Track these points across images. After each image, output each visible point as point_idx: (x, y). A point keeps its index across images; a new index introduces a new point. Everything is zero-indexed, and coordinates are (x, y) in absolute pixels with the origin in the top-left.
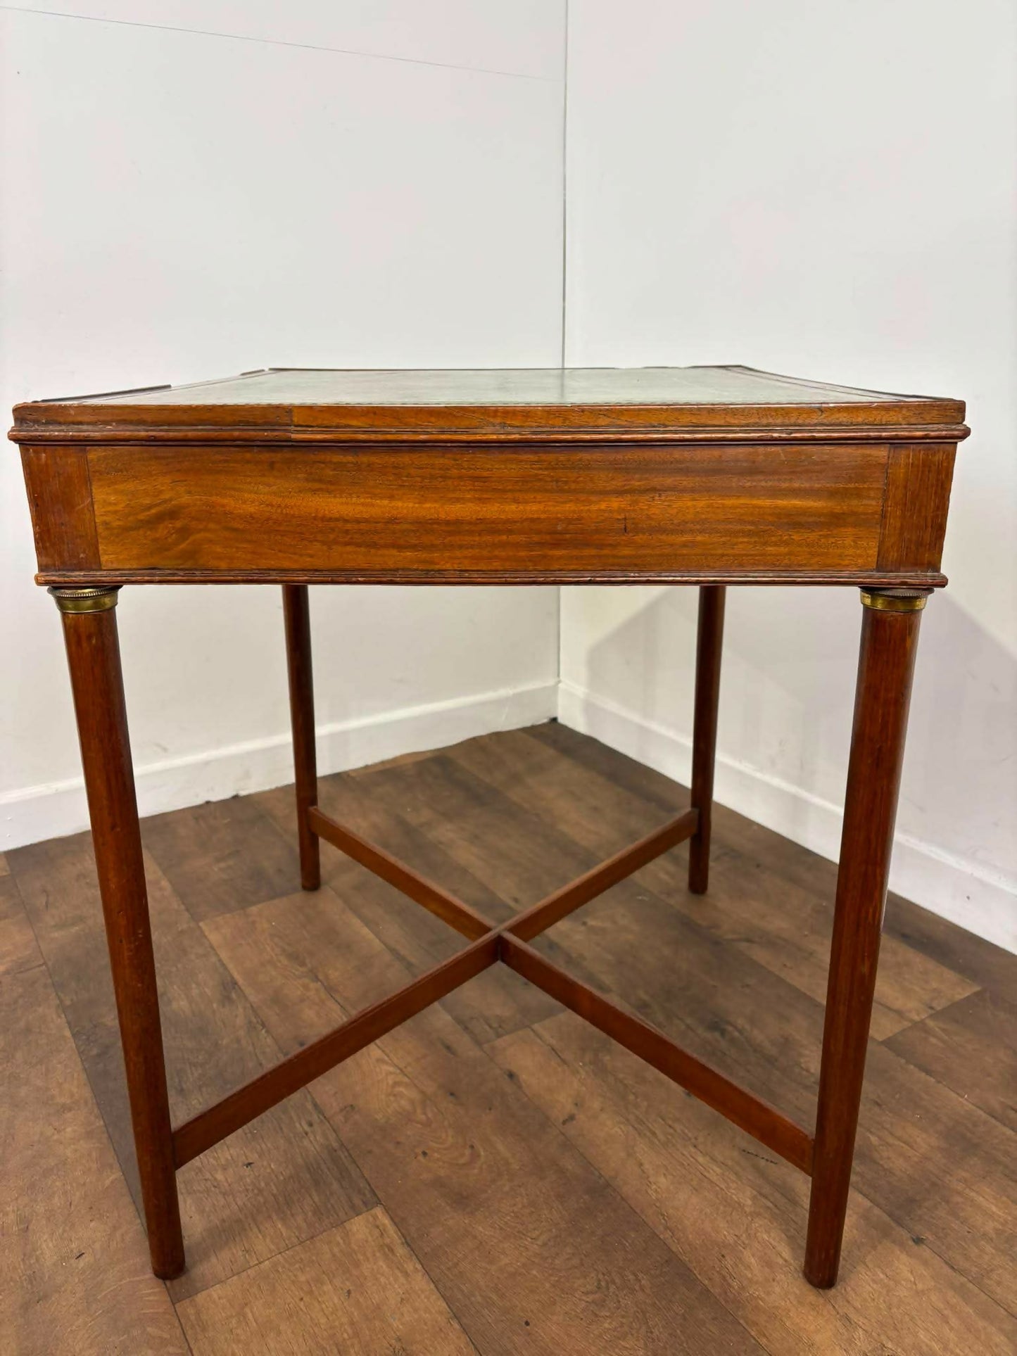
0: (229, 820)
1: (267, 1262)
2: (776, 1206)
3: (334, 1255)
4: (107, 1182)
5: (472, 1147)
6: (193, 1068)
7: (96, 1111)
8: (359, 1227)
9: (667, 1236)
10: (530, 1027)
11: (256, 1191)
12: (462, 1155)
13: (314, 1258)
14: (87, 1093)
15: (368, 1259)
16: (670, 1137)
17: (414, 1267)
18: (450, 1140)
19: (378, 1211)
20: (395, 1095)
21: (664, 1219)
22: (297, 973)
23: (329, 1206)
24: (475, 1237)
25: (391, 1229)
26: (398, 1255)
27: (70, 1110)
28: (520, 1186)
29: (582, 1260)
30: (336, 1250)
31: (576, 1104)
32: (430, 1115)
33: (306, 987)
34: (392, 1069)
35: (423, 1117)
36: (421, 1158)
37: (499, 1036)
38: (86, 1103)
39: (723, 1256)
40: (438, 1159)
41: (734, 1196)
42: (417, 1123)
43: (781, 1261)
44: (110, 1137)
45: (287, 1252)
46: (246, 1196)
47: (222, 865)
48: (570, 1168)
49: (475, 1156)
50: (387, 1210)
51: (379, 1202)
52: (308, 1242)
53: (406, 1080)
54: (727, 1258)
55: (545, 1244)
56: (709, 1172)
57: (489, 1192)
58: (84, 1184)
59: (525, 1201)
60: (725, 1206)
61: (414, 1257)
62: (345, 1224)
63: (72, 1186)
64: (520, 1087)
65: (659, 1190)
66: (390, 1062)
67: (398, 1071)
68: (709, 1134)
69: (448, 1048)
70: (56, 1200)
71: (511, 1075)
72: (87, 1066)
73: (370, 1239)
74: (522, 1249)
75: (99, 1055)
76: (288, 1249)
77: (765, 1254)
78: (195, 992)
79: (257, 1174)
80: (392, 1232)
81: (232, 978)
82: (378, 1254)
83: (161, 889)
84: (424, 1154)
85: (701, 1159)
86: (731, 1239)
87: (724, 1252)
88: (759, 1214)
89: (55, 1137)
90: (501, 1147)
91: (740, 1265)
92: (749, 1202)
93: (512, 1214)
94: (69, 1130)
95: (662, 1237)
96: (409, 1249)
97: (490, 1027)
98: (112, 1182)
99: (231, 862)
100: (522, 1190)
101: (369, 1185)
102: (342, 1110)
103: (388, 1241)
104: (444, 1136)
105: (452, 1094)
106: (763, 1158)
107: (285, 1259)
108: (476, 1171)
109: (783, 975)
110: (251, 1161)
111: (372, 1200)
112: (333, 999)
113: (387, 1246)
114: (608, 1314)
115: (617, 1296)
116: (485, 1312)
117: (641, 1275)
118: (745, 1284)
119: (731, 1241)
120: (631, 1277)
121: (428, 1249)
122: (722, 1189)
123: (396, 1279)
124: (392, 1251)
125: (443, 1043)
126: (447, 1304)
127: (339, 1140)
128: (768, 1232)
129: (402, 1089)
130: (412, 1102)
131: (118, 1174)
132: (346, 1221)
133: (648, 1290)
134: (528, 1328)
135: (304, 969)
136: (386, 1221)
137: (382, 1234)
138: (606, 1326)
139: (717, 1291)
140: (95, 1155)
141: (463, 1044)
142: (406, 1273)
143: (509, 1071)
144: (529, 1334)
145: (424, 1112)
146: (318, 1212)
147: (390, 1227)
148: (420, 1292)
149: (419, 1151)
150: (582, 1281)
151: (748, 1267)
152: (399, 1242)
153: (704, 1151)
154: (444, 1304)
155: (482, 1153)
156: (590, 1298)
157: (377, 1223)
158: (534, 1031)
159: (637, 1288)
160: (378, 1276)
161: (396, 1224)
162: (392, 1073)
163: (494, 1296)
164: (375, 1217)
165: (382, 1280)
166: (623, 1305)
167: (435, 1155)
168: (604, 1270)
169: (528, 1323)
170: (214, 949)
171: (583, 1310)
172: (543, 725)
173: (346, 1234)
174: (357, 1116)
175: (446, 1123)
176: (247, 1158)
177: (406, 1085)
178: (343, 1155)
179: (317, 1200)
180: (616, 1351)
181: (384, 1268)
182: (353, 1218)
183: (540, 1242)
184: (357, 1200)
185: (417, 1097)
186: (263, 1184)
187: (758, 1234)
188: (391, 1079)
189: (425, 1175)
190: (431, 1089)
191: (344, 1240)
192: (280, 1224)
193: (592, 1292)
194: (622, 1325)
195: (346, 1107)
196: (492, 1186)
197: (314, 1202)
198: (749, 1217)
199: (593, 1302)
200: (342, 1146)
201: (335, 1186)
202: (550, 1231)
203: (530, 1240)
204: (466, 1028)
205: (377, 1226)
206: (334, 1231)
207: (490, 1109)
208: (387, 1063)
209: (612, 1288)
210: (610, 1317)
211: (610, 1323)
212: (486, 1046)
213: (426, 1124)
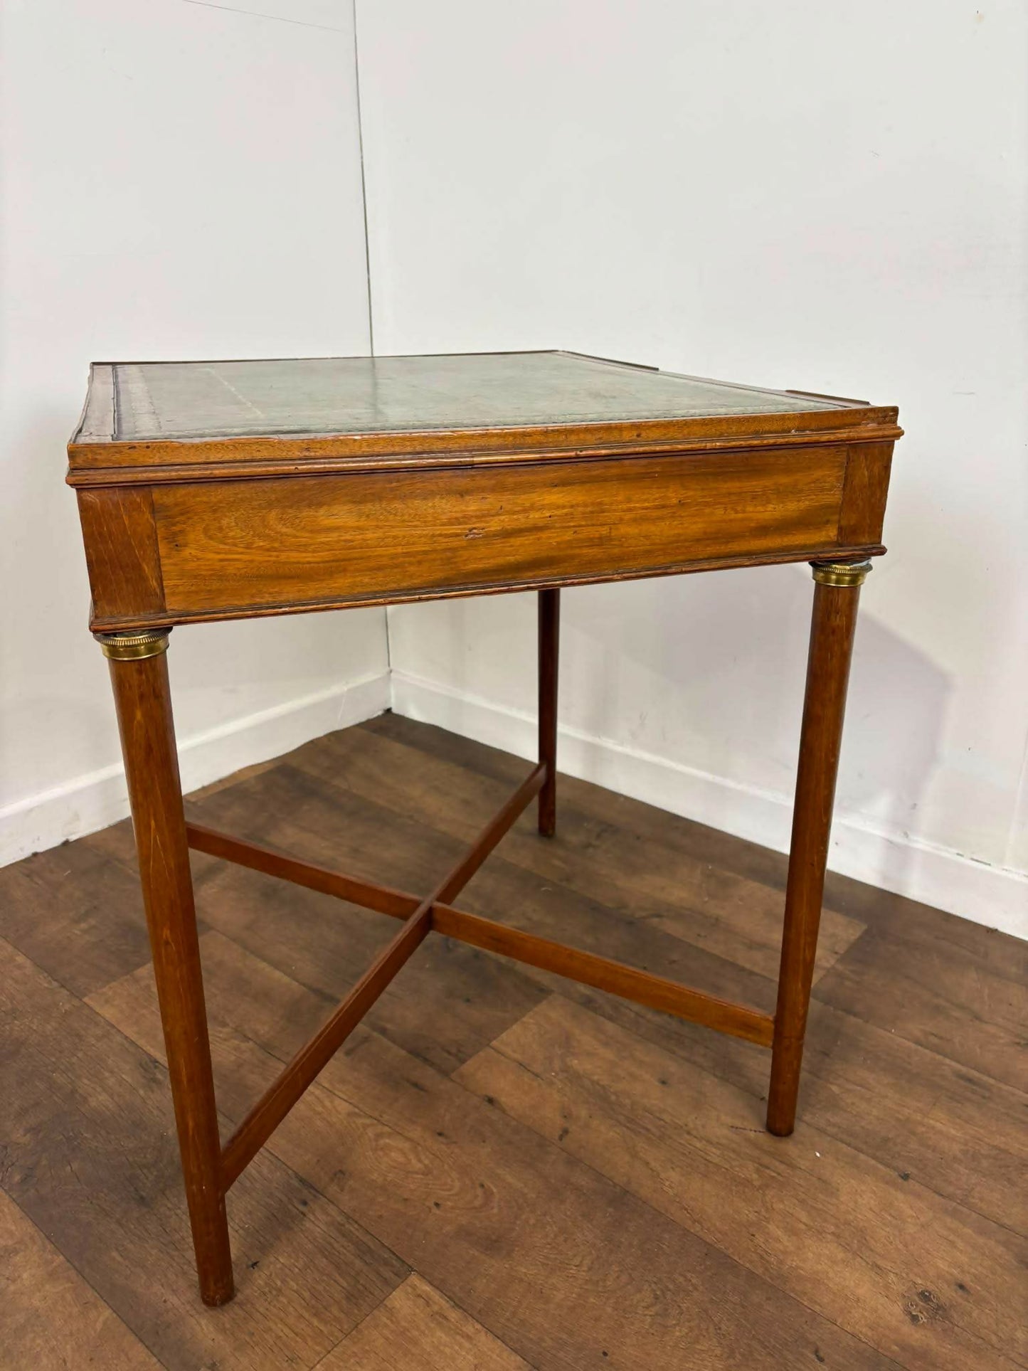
0: (69, 872)
1: (318, 1366)
2: (779, 1174)
3: (387, 1339)
4: (99, 1326)
5: (482, 1186)
6: (145, 1171)
7: (50, 1247)
8: (399, 1299)
9: (698, 1229)
10: (488, 1045)
11: (274, 1293)
12: (476, 1197)
13: (367, 1348)
14: (28, 1228)
15: (423, 1332)
16: (663, 1129)
17: (474, 1327)
18: (457, 1184)
19: (414, 1279)
20: (382, 1149)
21: (688, 1213)
22: (221, 1035)
23: (361, 1287)
24: (521, 1280)
25: (435, 1296)
26: (453, 1320)
27: (16, 1252)
28: (545, 1215)
29: (630, 1275)
30: (386, 1332)
31: (565, 1117)
32: (427, 1162)
33: (237, 1049)
34: (368, 1121)
35: (419, 1166)
36: (435, 1210)
37: (463, 1061)
38: (32, 1238)
39: (753, 1235)
40: (452, 1208)
41: (740, 1174)
42: (417, 1173)
43: (803, 1227)
44: (80, 1272)
45: (335, 1349)
46: (266, 1300)
47: (83, 926)
48: (583, 1183)
49: (488, 1195)
50: (422, 1275)
51: (411, 1269)
52: (354, 1332)
53: (386, 1129)
54: (757, 1236)
55: (590, 1269)
56: (710, 1155)
57: (517, 1228)
58: (71, 1334)
59: (555, 1229)
60: (736, 1186)
61: (470, 1319)
62: (385, 1302)
63: (57, 1340)
64: (504, 1111)
65: (673, 1185)
66: (361, 1113)
67: (376, 1122)
68: (696, 1118)
69: (416, 1085)
70: (45, 1361)
71: (491, 1101)
72: (14, 1196)
73: (417, 1311)
74: (571, 1280)
75: (24, 1180)
76: (336, 1346)
77: (788, 1223)
78: (111, 1081)
79: (268, 1274)
80: (437, 1297)
81: (149, 1055)
82: (432, 1325)
83: (20, 967)
84: (437, 1205)
85: (698, 1145)
86: (753, 1217)
87: (752, 1230)
88: (767, 1186)
89: (12, 1288)
90: (510, 1179)
91: (770, 1240)
92: (755, 1176)
93: (548, 1246)
94: (25, 1276)
95: (692, 1231)
96: (461, 1311)
97: (449, 1053)
98: (105, 1323)
99: (93, 922)
100: (548, 1218)
101: (394, 1254)
102: (332, 1180)
103: (436, 1308)
104: (449, 1180)
105: (440, 1134)
106: (751, 1130)
107: (335, 1357)
108: (495, 1211)
109: (701, 945)
110: (255, 1261)
111: (404, 1270)
112: (274, 1056)
113: (437, 1313)
114: (674, 1322)
115: (675, 1301)
116: (561, 1354)
117: (689, 1275)
118: (781, 1257)
119: (754, 1218)
120: (681, 1279)
121: (481, 1306)
122: (727, 1169)
123: (461, 1345)
124: (445, 1318)
125: (408, 1081)
126: (521, 1357)
127: (342, 1212)
128: (782, 1201)
129: (387, 1141)
130: (401, 1151)
131: (108, 1313)
132: (384, 1300)
133: (701, 1288)
134: (607, 1358)
135: (226, 1030)
136: (427, 1288)
137: (428, 1304)
138: (678, 1334)
139: (760, 1271)
140: (68, 1297)
141: (428, 1076)
142: (469, 1338)
143: (487, 1096)
144: (611, 1364)
145: (420, 1161)
146: (349, 1297)
147: (432, 1293)
148: (489, 1353)
149: (431, 1204)
150: (638, 1296)
151: (778, 1240)
152: (447, 1305)
153: (698, 1136)
154: (519, 1358)
155: (495, 1190)
156: (653, 1311)
157: (419, 1292)
158: (493, 1048)
159: (690, 1288)
160: (442, 1348)
161: (438, 1288)
162: (368, 1126)
163: (564, 1336)
164: (414, 1287)
165: (447, 1350)
166: (684, 1309)
167: (449, 1203)
168: (655, 1280)
169: (605, 1354)
170: (113, 1026)
171: (651, 1326)
172: (378, 718)
173: (391, 1312)
174: (351, 1182)
175: (446, 1167)
176: (249, 1259)
177: (389, 1135)
178: (352, 1228)
179: (345, 1285)
180: (696, 1356)
181: (445, 1338)
182: (391, 1293)
183: (585, 1268)
184: (388, 1274)
185: (406, 1146)
186: (279, 1283)
187: (774, 1206)
188: (370, 1133)
189: (448, 1228)
190: (416, 1133)
191: (391, 1321)
192: (315, 1322)
193: (653, 1305)
194: (691, 1329)
195: (335, 1175)
196: (518, 1222)
197: (343, 1288)
198: (760, 1191)
199: (657, 1314)
200: (348, 1217)
201: (358, 1263)
202: (590, 1253)
203: (575, 1268)
204: (426, 1060)
205: (419, 1296)
206: (375, 1312)
207: (484, 1142)
208: (359, 1116)
209: (669, 1295)
210: (678, 1324)
211: (680, 1331)
212: (454, 1075)
213: (427, 1172)
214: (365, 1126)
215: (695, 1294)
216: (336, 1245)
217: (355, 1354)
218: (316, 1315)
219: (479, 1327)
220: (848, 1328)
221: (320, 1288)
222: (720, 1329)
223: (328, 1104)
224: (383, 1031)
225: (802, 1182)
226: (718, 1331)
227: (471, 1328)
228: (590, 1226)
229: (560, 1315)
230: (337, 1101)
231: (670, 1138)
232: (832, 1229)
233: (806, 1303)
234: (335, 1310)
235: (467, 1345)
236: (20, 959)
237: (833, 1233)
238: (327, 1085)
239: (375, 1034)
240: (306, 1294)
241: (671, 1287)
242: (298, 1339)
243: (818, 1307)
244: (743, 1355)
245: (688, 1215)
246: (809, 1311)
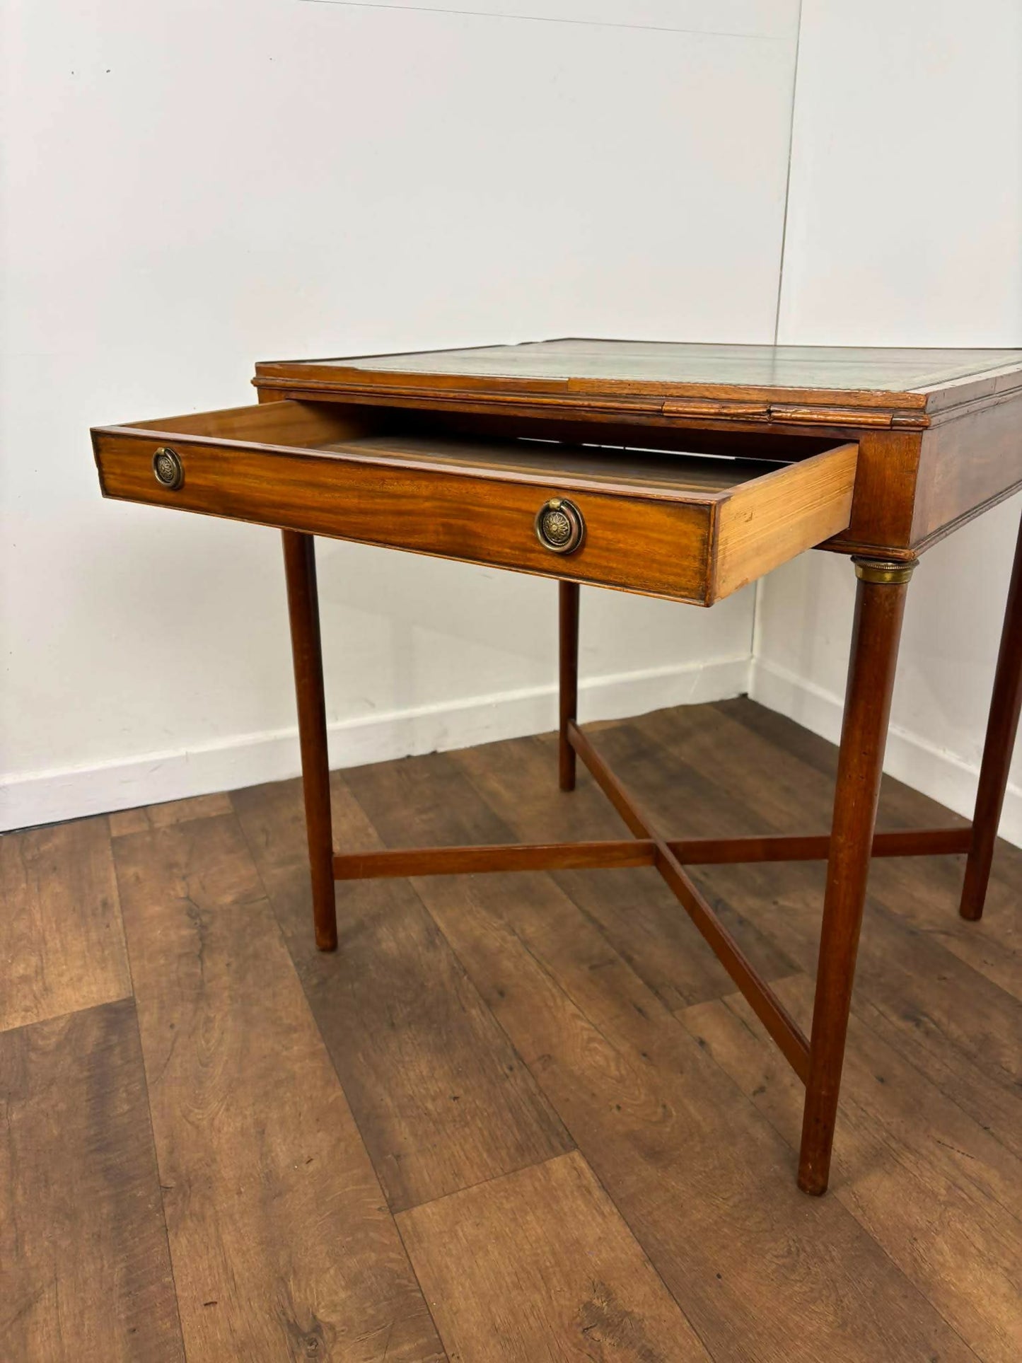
0: (429, 774)
2: (971, 1198)
3: (536, 1189)
4: (331, 1099)
5: (664, 1106)
6: (403, 1005)
7: (319, 1035)
8: (559, 1166)
9: (859, 1214)
10: (720, 999)
11: (463, 1123)
12: (656, 1113)
13: (518, 1189)
14: (309, 1017)
15: (567, 1196)
16: (862, 1120)
17: (611, 1209)
18: (643, 1098)
20: (590, 1050)
21: (855, 1197)
22: (495, 925)
23: (530, 1144)
24: (668, 1190)
25: (588, 1173)
26: (595, 1197)
27: (296, 1031)
28: (711, 1149)
29: (773, 1225)
30: (537, 1184)
31: (767, 1078)
32: (624, 1072)
33: (503, 938)
34: (586, 1025)
35: (617, 1073)
36: (615, 1111)
37: (689, 1004)
39: (915, 1239)
40: (631, 1114)
41: (927, 1185)
42: (612, 1078)
43: (975, 1251)
44: (331, 1059)
45: (493, 1180)
46: (454, 1126)
47: (424, 817)
48: (761, 1137)
49: (667, 1115)
50: (584, 1155)
51: (576, 1147)
52: (511, 1174)
53: (600, 1037)
54: (919, 1241)
55: (735, 1206)
56: (902, 1158)
57: (682, 1150)
58: (311, 1098)
59: (716, 1163)
60: (918, 1193)
61: (610, 1201)
62: (545, 1162)
63: (300, 1098)
64: (710, 1055)
65: (849, 1171)
66: (584, 1018)
67: (593, 1028)
68: (902, 1122)
69: (640, 1010)
70: (287, 1109)
71: (702, 1043)
72: (308, 993)
73: (569, 1178)
74: (713, 1207)
75: (318, 985)
76: (494, 1178)
77: (958, 1242)
78: (402, 935)
79: (463, 1108)
80: (590, 1175)
81: (436, 924)
82: (576, 1194)
85: (894, 1145)
86: (923, 1224)
87: (916, 1235)
88: (952, 1204)
90: (692, 1109)
91: (932, 1251)
92: (944, 1191)
93: (704, 1174)
94: (295, 1048)
95: (853, 1214)
96: (605, 1193)
97: (681, 994)
98: (335, 1099)
99: (431, 815)
100: (713, 1152)
101: (567, 1130)
102: (539, 1059)
103: (585, 1182)
104: (637, 1092)
105: (644, 1055)
106: (959, 1151)
107: (491, 1186)
108: (668, 1130)
109: (983, 972)
110: (457, 1096)
111: (569, 1144)
112: (530, 952)
113: (584, 1187)
114: (798, 1278)
115: (807, 1263)
116: (679, 1260)
117: (832, 1247)
118: (937, 1268)
119: (924, 1226)
120: (822, 1248)
121: (623, 1196)
122: (915, 1176)
123: (594, 1219)
124: (590, 1193)
125: (635, 1006)
126: (642, 1248)
127: (537, 1086)
128: (962, 1222)
129: (596, 1045)
130: (606, 1058)
131: (340, 1093)
132: (546, 1160)
133: (838, 1262)
134: (720, 1280)
135: (502, 922)
136: (583, 1164)
137: (579, 1176)
138: (796, 1289)
139: (908, 1271)
140: (319, 1073)
141: (655, 1008)
142: (602, 1214)
143: (700, 1038)
144: (721, 1286)
145: (618, 1069)
146: (520, 1148)
147: (587, 1171)
148: (616, 1234)
149: (613, 1104)
150: (772, 1245)
151: (941, 1253)
152: (596, 1185)
153: (897, 1138)
154: (639, 1248)
155: (674, 1113)
156: (781, 1261)
157: (575, 1165)
158: (724, 1003)
159: (828, 1258)
160: (577, 1214)
161: (592, 1168)
162: (586, 1029)
163: (687, 1247)
164: (573, 1160)
165: (581, 1217)
166: (813, 1272)
167: (629, 1110)
168: (795, 1238)
169: (719, 1276)
170: (418, 896)
171: (773, 1272)
172: (733, 700)
173: (547, 1171)
174: (554, 1066)
175: (639, 1081)
176: (453, 1092)
177: (600, 1042)
178: (542, 1100)
179: (519, 1138)
180: (807, 1313)
181: (583, 1207)
182: (552, 1158)
183: (731, 1203)
184: (556, 1142)
185: (611, 1054)
186: (469, 1117)
187: (951, 1223)
188: (585, 1035)
189: (619, 1128)
190: (625, 1048)
191: (545, 1177)
192: (485, 1155)
193: (783, 1257)
194: (812, 1290)
195: (543, 1056)
196: (685, 1145)
197: (517, 1139)
198: (942, 1206)
199: (784, 1266)
200: (541, 1091)
201: (535, 1127)
202: (741, 1194)
203: (721, 1200)
204: (657, 993)
205: (575, 1169)
206: (535, 1167)
207: (682, 1073)
208: (582, 1019)
209: (803, 1255)
210: (801, 1281)
211: (801, 1287)
212: (677, 1013)
213: (621, 1080)
214: (583, 1029)
215: (830, 1266)
216: (523, 1108)
217: (506, 1190)
218: (488, 1151)
219: (615, 1210)
220: (981, 1354)
221: (498, 1133)
222: (841, 1301)
223: (559, 1001)
224: (630, 960)
225: (993, 1214)
226: (839, 1303)
227: (607, 1208)
228: (751, 1173)
229: (691, 1230)
230: (568, 1002)
231: (866, 1129)
232: (1007, 1264)
233: (943, 1316)
234: (504, 1153)
235: (600, 1220)
236: (371, 830)
237: (1006, 1269)
238: (564, 987)
239: (622, 960)
240: (486, 1133)
241: (808, 1249)
242: (467, 1162)
243: (956, 1323)
244: (854, 1331)
245: (854, 1199)
246: (944, 1322)
